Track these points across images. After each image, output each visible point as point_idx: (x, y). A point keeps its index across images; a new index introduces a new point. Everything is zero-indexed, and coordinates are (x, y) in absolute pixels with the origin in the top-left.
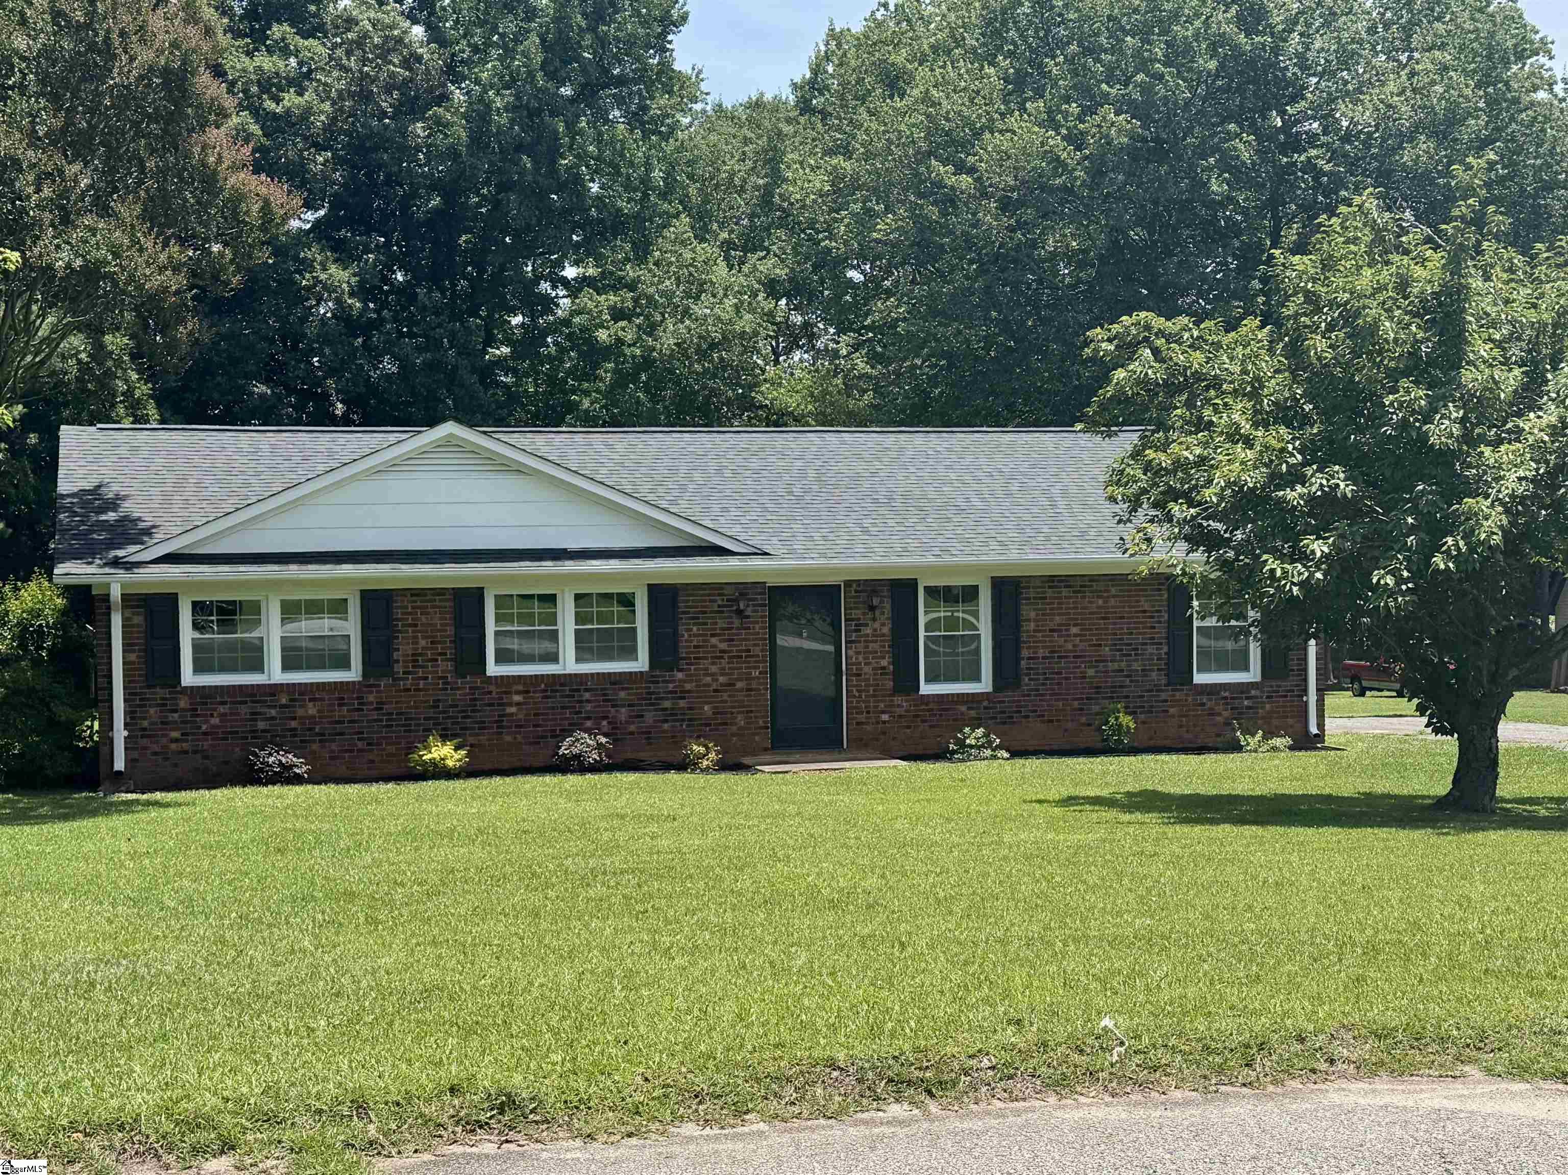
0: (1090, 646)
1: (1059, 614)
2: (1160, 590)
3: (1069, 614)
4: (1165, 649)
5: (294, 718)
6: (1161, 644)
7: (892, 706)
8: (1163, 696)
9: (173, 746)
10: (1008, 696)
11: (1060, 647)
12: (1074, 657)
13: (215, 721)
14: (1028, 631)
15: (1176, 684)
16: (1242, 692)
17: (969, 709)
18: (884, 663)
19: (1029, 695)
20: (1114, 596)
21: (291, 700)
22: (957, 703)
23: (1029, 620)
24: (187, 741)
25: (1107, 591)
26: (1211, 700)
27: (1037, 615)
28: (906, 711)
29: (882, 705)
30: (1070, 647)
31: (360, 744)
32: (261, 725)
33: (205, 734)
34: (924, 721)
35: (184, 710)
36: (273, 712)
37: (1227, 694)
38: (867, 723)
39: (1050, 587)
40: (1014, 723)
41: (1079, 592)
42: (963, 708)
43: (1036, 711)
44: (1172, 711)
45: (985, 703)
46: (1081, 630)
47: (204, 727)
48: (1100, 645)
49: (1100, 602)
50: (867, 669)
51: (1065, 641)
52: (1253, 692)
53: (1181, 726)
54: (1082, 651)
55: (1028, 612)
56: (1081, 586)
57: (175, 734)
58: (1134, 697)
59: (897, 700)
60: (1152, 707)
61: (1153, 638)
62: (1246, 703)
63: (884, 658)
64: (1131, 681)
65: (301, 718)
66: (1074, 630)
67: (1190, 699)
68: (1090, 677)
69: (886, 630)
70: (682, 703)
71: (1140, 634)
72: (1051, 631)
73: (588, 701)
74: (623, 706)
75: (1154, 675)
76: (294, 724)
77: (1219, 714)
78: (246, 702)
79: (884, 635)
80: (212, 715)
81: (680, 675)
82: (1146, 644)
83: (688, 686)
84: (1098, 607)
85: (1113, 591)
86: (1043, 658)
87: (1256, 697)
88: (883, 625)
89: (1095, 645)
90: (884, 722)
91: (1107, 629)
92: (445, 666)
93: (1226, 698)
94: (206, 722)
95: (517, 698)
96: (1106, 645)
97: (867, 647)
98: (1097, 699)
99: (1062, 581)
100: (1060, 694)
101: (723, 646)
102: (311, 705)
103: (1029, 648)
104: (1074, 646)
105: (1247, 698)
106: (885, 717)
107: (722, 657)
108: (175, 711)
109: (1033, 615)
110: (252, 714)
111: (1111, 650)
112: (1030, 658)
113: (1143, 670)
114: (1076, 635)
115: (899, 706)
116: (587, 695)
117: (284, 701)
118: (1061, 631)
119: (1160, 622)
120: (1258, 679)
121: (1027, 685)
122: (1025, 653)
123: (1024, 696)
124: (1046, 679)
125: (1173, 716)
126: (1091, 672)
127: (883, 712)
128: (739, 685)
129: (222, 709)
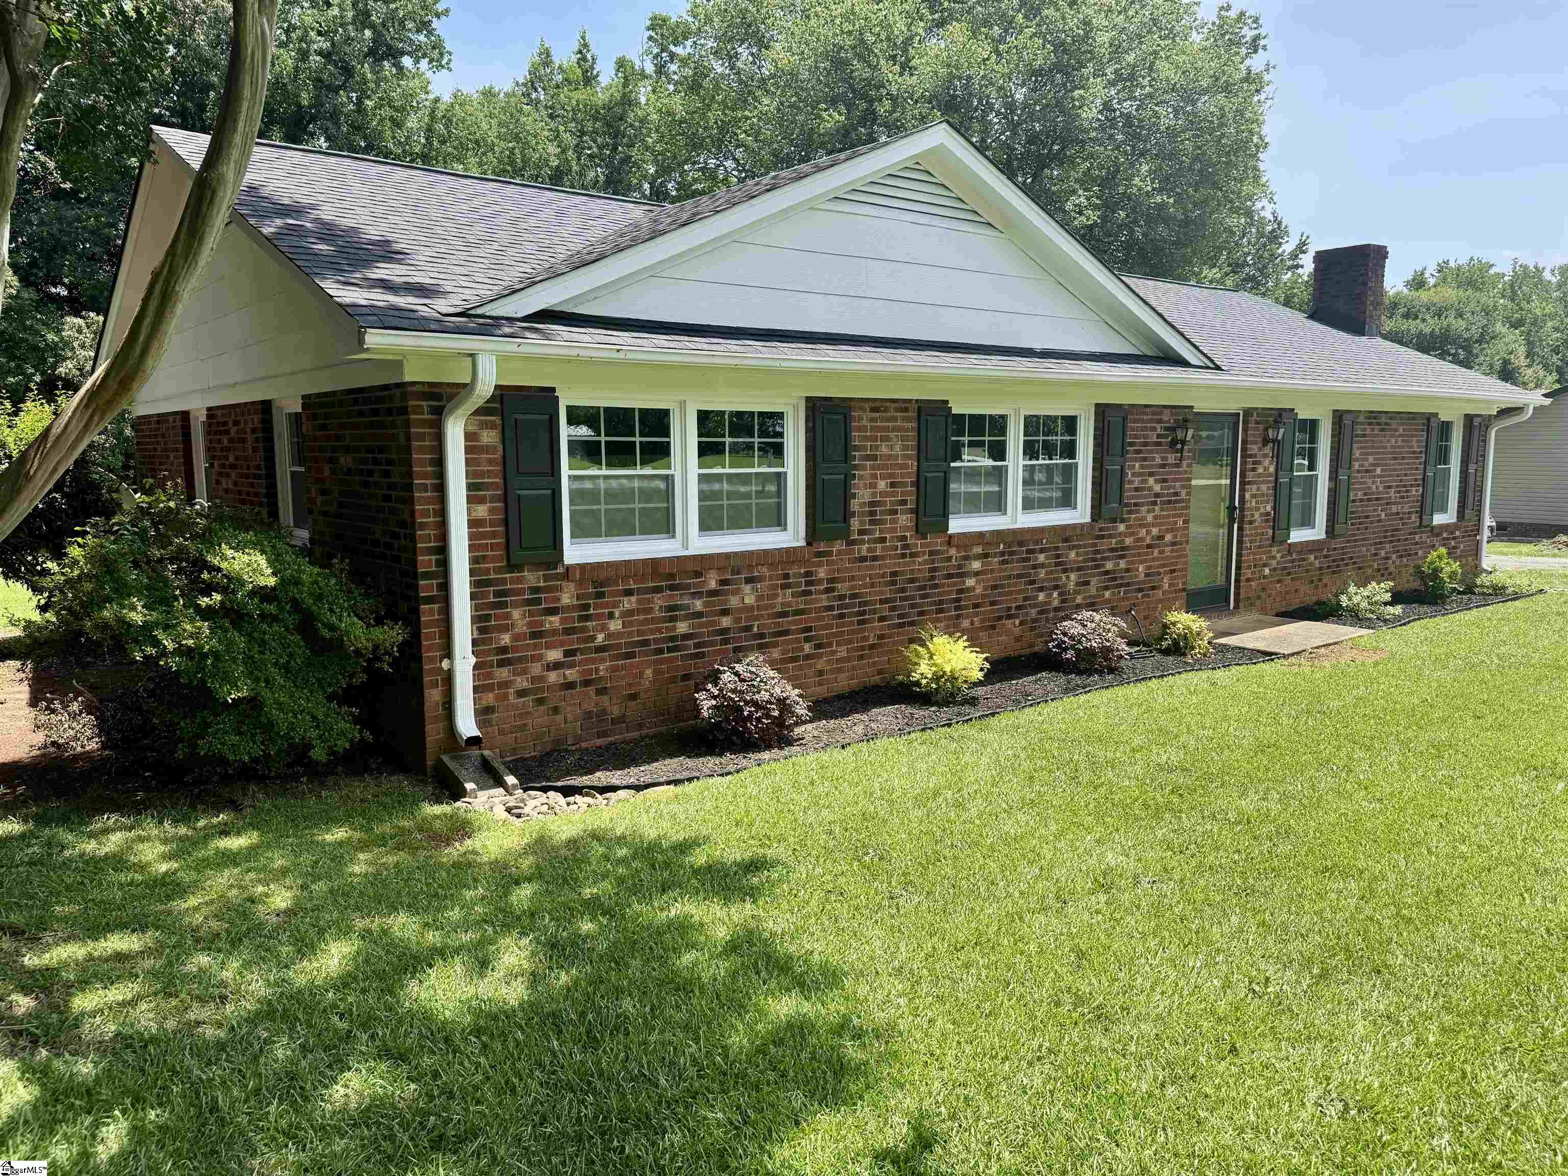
1: (1372, 454)
2: (1423, 430)
4: (1421, 490)
5: (725, 612)
6: (1420, 485)
7: (1271, 558)
8: (1418, 538)
9: (553, 677)
10: (1333, 543)
11: (1369, 488)
12: (1376, 499)
13: (615, 625)
14: (1355, 472)
15: (1424, 526)
16: (1451, 533)
18: (1268, 508)
19: (1349, 542)
20: (1401, 436)
21: (723, 582)
22: (1307, 552)
23: (1357, 460)
24: (572, 665)
25: (1398, 430)
26: (1438, 541)
27: (1360, 454)
28: (1280, 562)
29: (1263, 558)
30: (1374, 489)
31: (807, 648)
32: (682, 627)
33: (601, 649)
34: (1288, 574)
35: (569, 608)
36: (698, 605)
37: (1445, 535)
38: (1252, 580)
39: (1369, 424)
41: (1383, 430)
42: (1311, 558)
43: (1351, 558)
44: (1420, 553)
45: (1324, 552)
47: (600, 637)
48: (1390, 487)
49: (1393, 441)
50: (1256, 516)
51: (1373, 483)
52: (1457, 533)
54: (1380, 493)
55: (1357, 451)
56: (1386, 424)
57: (554, 655)
58: (1403, 541)
59: (1274, 550)
60: (1411, 550)
61: (1416, 480)
62: (1453, 543)
63: (1269, 502)
64: (1403, 524)
65: (739, 610)
66: (1378, 471)
67: (1430, 540)
68: (1382, 521)
69: (1272, 469)
70: (1123, 564)
71: (1411, 475)
72: (1366, 471)
73: (1042, 566)
74: (1072, 570)
75: (1414, 517)
76: (726, 622)
78: (657, 590)
79: (1272, 475)
80: (611, 616)
81: (1122, 527)
82: (1412, 486)
83: (1128, 541)
84: (1392, 447)
86: (1360, 501)
87: (1458, 537)
88: (1272, 463)
90: (1265, 577)
92: (905, 520)
93: (1444, 539)
94: (604, 628)
96: (1393, 487)
97: (1259, 490)
98: (1384, 543)
99: (1375, 417)
100: (1366, 539)
101: (1157, 488)
102: (747, 588)
103: (1354, 490)
104: (1376, 487)
105: (1453, 539)
106: (1265, 571)
107: (1155, 503)
108: (552, 611)
110: (670, 609)
111: (1396, 492)
112: (1353, 502)
113: (1409, 513)
114: (1378, 476)
116: (1041, 558)
117: (713, 585)
118: (1371, 471)
119: (1421, 463)
120: (1454, 520)
121: (1350, 530)
122: (1351, 496)
124: (1360, 524)
126: (1384, 516)
127: (1266, 565)
128: (1168, 538)
129: (629, 603)
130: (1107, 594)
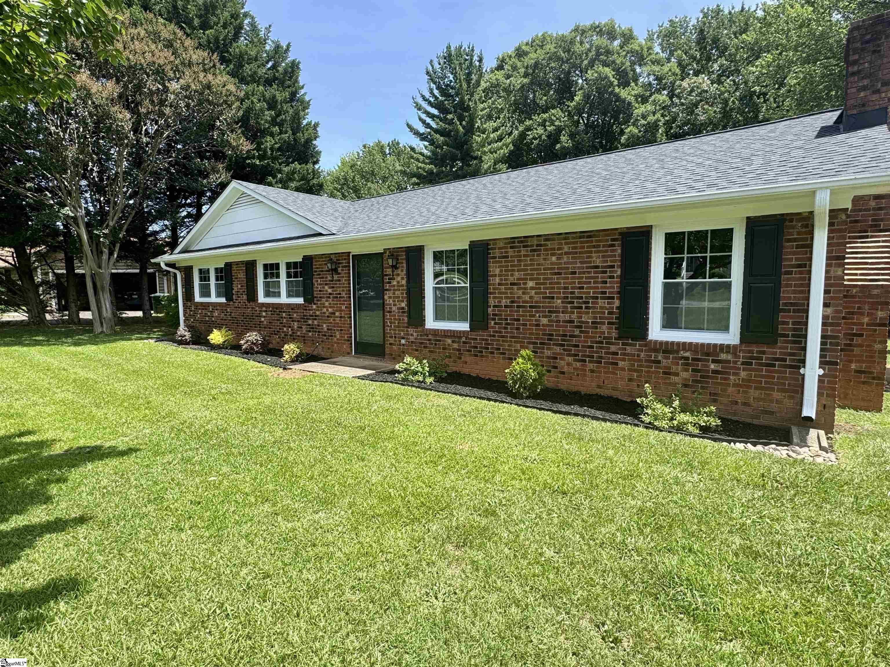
0: (544, 298)
1: (518, 271)
2: (613, 245)
3: (527, 270)
4: (617, 303)
6: (613, 298)
7: (408, 335)
8: (613, 348)
10: (481, 335)
11: (518, 298)
12: (531, 307)
13: (199, 316)
14: (494, 284)
15: (627, 338)
16: (708, 355)
17: (453, 342)
18: (403, 305)
19: (494, 336)
20: (566, 253)
22: (446, 336)
23: (495, 276)
25: (559, 249)
26: (668, 358)
27: (501, 271)
28: (416, 339)
29: (402, 333)
30: (527, 298)
32: (207, 319)
34: (425, 347)
36: (209, 314)
37: (687, 354)
38: (394, 345)
39: (512, 247)
40: (482, 356)
41: (534, 251)
42: (449, 341)
43: (499, 349)
44: (621, 364)
45: (464, 339)
46: (536, 284)
47: (197, 318)
48: (553, 298)
49: (554, 259)
50: (394, 308)
51: (524, 293)
52: (723, 356)
53: (630, 380)
54: (536, 302)
55: (494, 269)
56: (537, 245)
57: (192, 320)
58: (583, 346)
59: (411, 330)
60: (601, 357)
61: (605, 293)
62: (712, 366)
63: (403, 301)
64: (581, 332)
65: (215, 317)
66: (531, 284)
67: (642, 355)
68: (543, 325)
69: (404, 282)
70: (316, 322)
71: (591, 288)
72: (511, 284)
73: (285, 318)
75: (604, 328)
77: (677, 374)
79: (402, 286)
81: (314, 307)
82: (597, 298)
83: (318, 313)
84: (552, 264)
85: (566, 249)
86: (506, 306)
87: (728, 362)
88: (402, 278)
89: (549, 298)
90: (403, 345)
91: (559, 283)
93: (687, 358)
95: (264, 314)
96: (558, 298)
97: (394, 294)
98: (550, 344)
99: (522, 242)
100: (519, 337)
101: (330, 291)
102: (216, 311)
103: (495, 298)
104: (531, 297)
105: (714, 361)
106: (403, 341)
107: (330, 297)
108: (192, 311)
109: (497, 271)
111: (563, 302)
112: (495, 306)
113: (593, 323)
114: (532, 288)
115: (412, 335)
116: (284, 314)
118: (520, 284)
119: (612, 277)
120: (736, 341)
121: (493, 327)
122: (492, 302)
123: (491, 336)
124: (507, 324)
125: (623, 369)
126: (545, 321)
127: (403, 338)
128: (337, 314)
130: (310, 334)
